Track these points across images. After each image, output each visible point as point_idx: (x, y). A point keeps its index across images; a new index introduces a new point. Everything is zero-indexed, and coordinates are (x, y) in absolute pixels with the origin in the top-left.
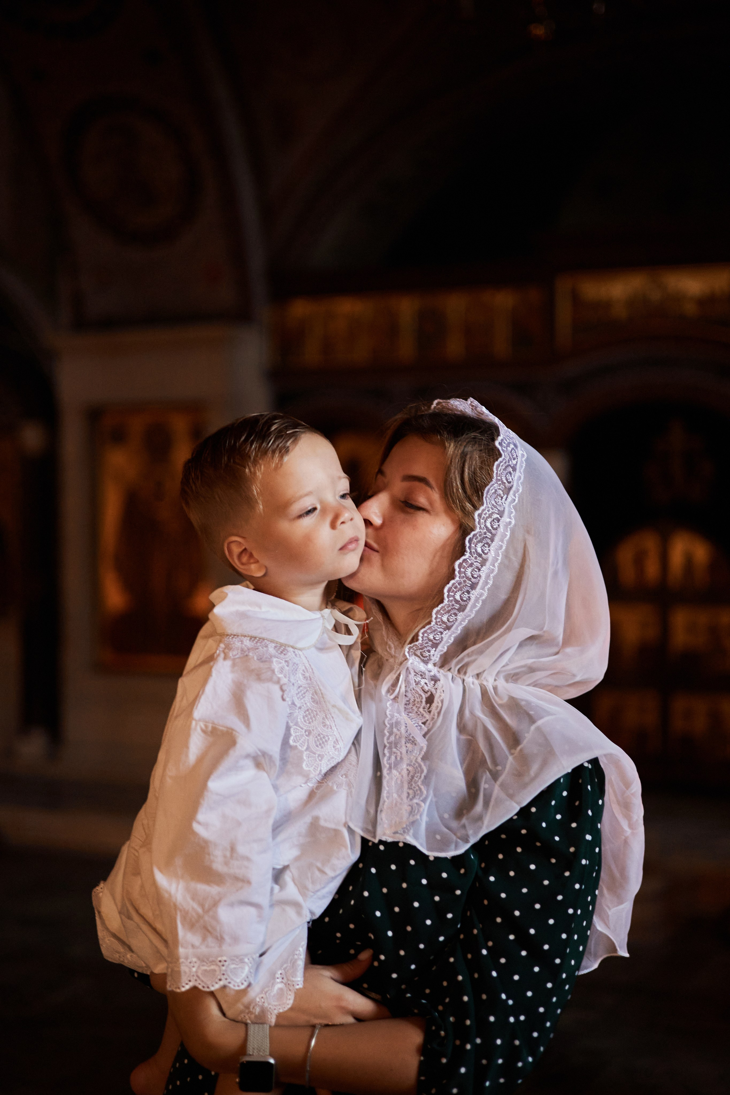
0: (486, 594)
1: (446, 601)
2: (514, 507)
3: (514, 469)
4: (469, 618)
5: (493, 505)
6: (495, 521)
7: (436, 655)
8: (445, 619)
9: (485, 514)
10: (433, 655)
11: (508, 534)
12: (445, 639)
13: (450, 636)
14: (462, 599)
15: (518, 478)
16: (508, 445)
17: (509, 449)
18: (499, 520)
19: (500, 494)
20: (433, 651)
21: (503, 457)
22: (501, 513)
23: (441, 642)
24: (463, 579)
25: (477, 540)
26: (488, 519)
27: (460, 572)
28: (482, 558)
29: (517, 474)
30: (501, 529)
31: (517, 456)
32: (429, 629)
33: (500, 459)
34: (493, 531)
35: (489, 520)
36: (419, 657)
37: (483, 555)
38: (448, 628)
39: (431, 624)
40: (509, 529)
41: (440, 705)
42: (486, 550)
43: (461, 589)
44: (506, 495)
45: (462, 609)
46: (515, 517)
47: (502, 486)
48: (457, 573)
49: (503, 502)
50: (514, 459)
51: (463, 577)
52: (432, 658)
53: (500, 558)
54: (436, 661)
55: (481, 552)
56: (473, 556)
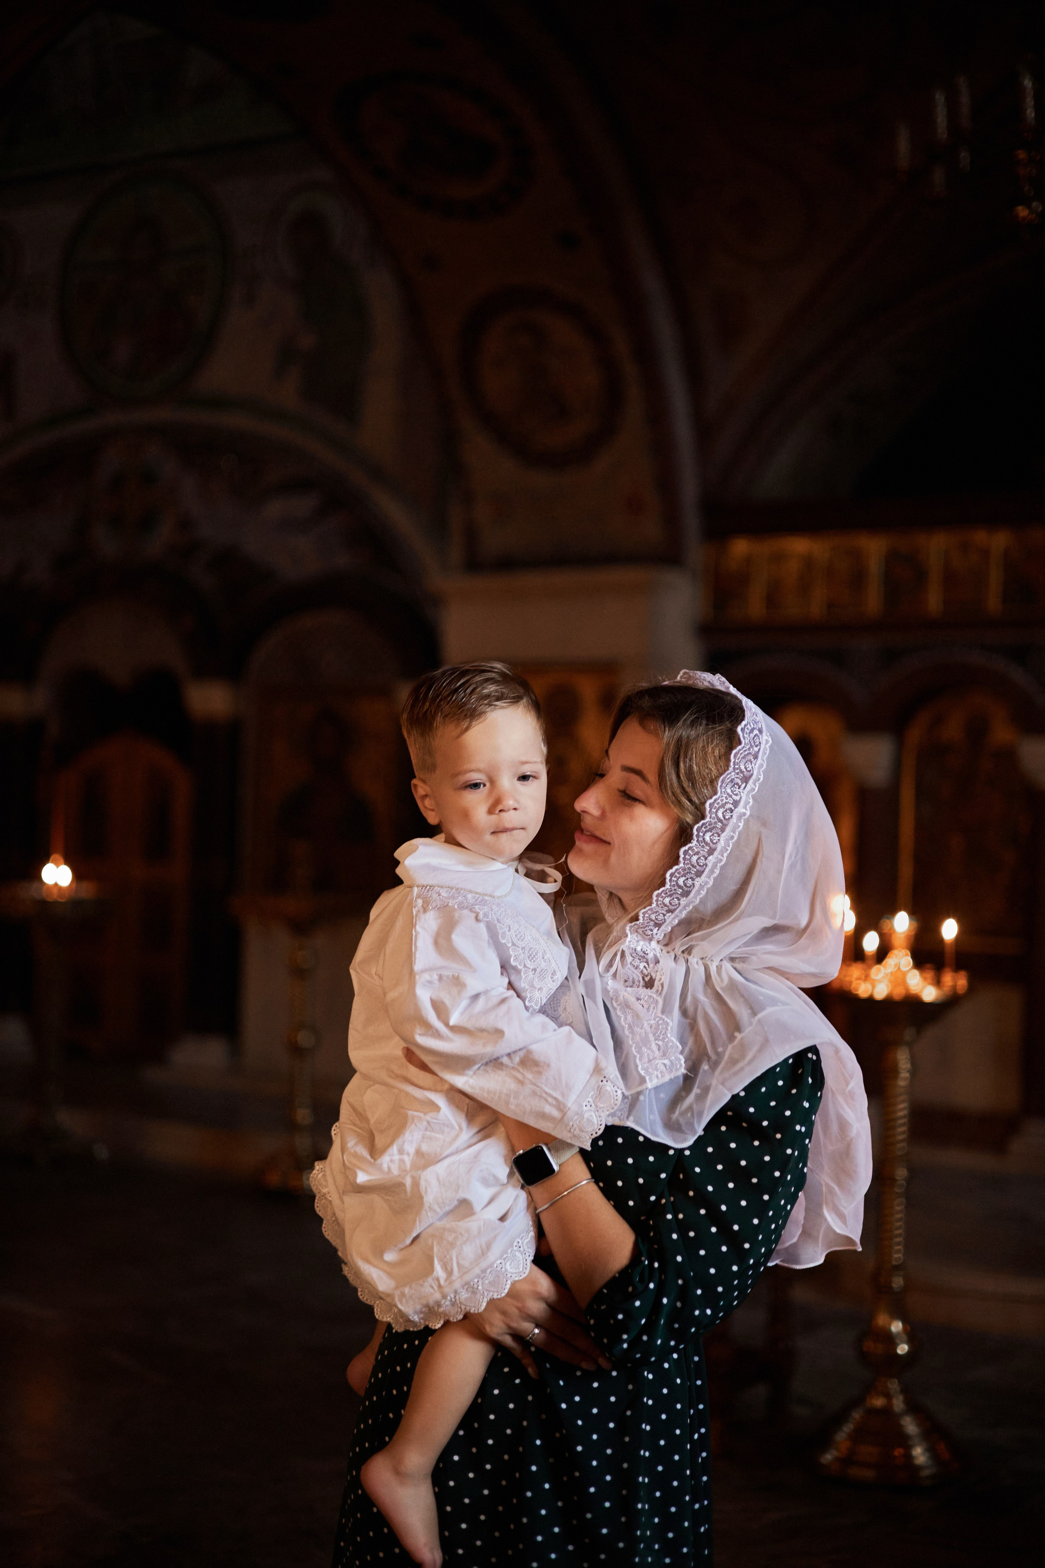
0: (711, 883)
1: (668, 886)
2: (753, 797)
3: (756, 757)
4: (693, 904)
5: (728, 794)
6: (728, 811)
7: (659, 933)
8: (667, 901)
9: (718, 803)
10: (657, 934)
11: (741, 825)
12: (668, 922)
13: (674, 918)
14: (685, 885)
15: (758, 768)
16: (752, 731)
17: (752, 735)
18: (732, 811)
19: (737, 783)
20: (655, 931)
21: (743, 745)
22: (736, 804)
23: (663, 923)
24: (688, 866)
25: (706, 829)
27: (684, 859)
28: (711, 847)
29: (759, 761)
30: (734, 820)
31: (760, 743)
32: (649, 910)
33: (739, 747)
34: (724, 821)
35: (721, 810)
36: (641, 934)
37: (712, 844)
38: (672, 911)
39: (651, 905)
40: (742, 820)
41: (660, 988)
42: (714, 840)
43: (684, 875)
44: (745, 784)
45: (686, 894)
46: (751, 808)
47: (740, 774)
48: (681, 859)
49: (741, 791)
50: (757, 746)
51: (688, 864)
52: (655, 936)
53: (729, 849)
54: (660, 939)
55: (709, 841)
56: (701, 845)
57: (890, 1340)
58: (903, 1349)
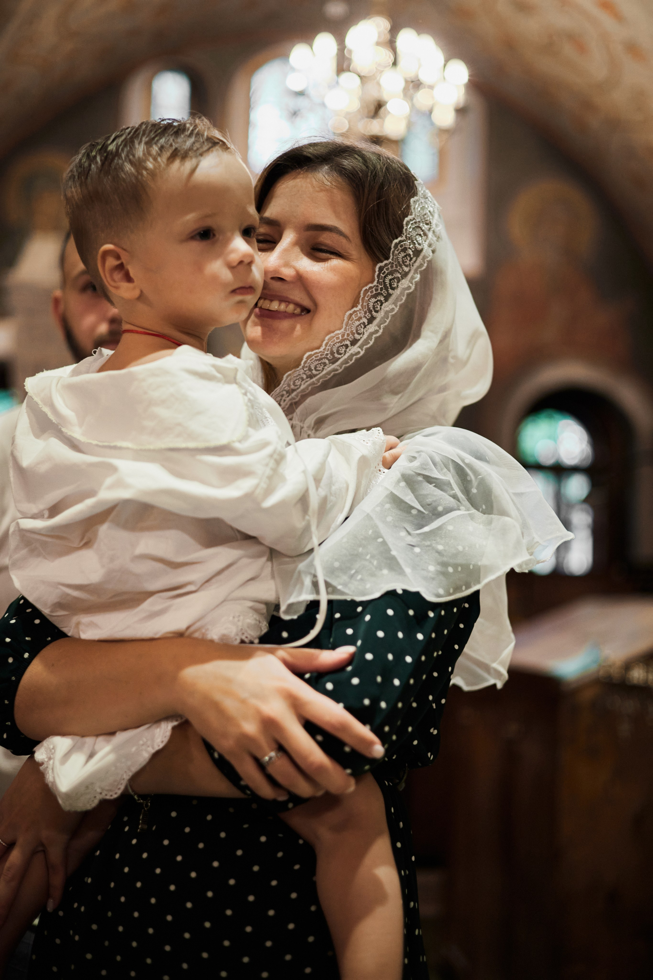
5: (399, 262)
26: (388, 276)
28: (372, 315)
35: (390, 277)
37: (373, 312)
49: (411, 264)
56: (364, 310)
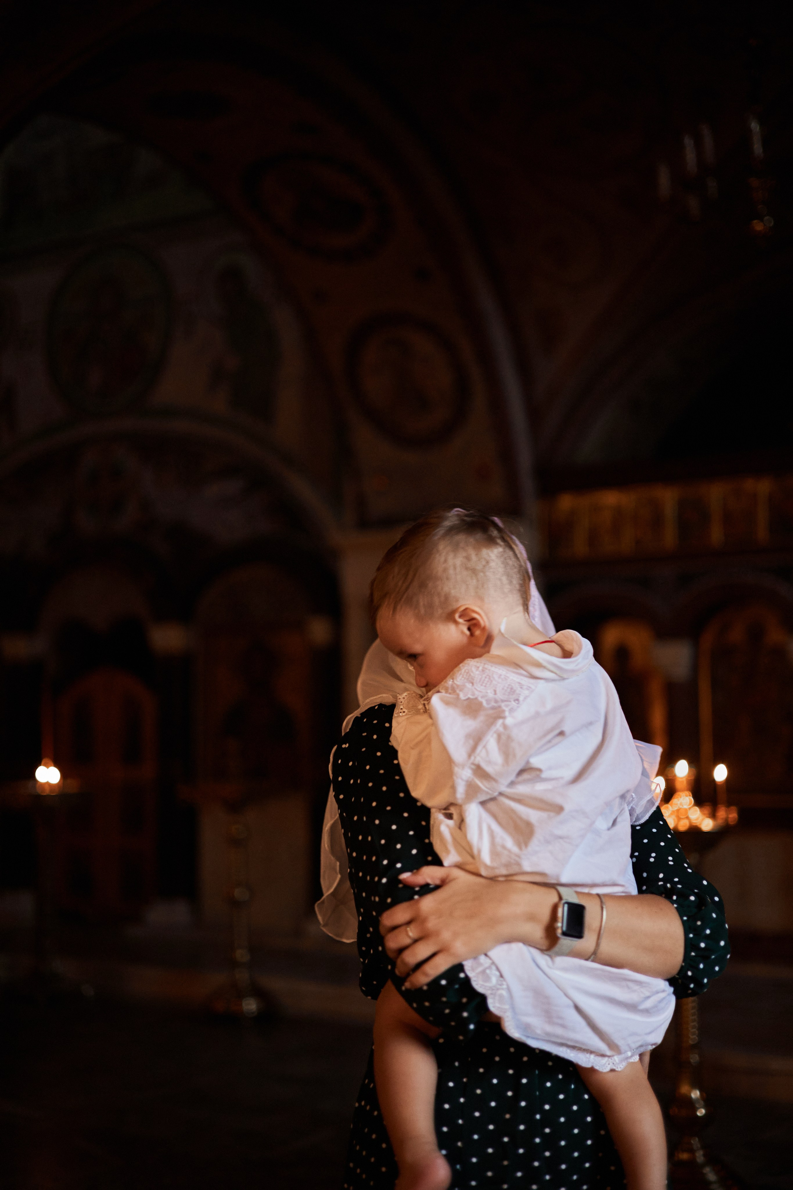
57: (691, 1105)
58: (701, 1112)
